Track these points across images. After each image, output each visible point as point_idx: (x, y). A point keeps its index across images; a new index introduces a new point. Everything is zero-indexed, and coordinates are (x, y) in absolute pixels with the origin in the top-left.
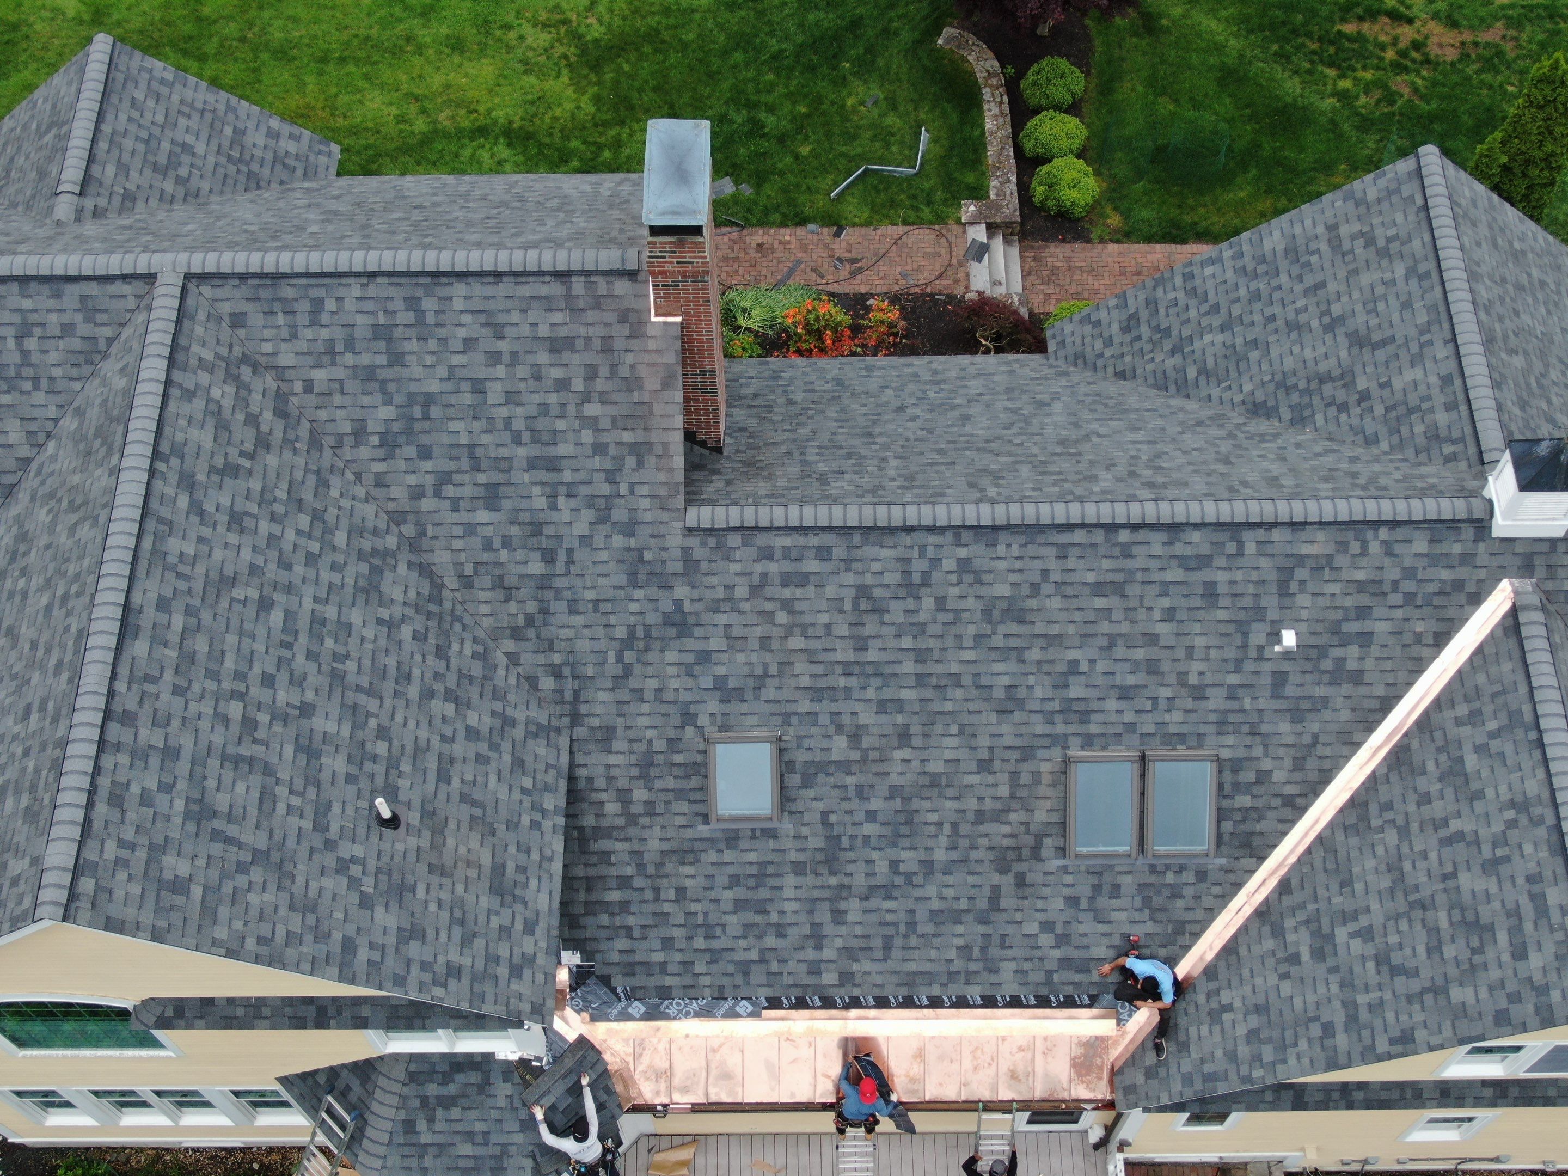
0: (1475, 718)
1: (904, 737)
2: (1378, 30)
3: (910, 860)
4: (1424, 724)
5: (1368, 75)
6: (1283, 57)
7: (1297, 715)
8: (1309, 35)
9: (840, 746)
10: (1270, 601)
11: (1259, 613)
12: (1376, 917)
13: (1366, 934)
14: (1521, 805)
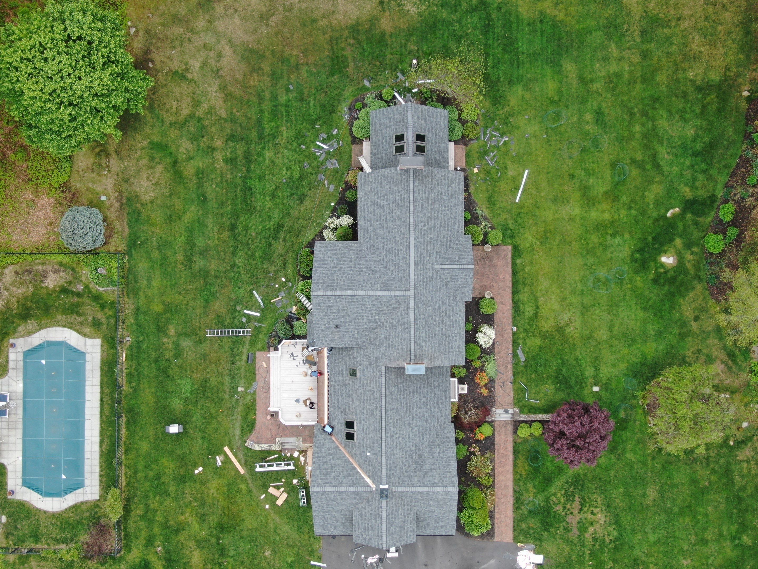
0: (356, 479)
1: (358, 396)
2: (576, 505)
3: (344, 396)
4: (358, 472)
5: (562, 500)
6: (567, 482)
7: (360, 454)
8: (574, 489)
9: (357, 387)
10: (373, 452)
11: (372, 450)
12: (332, 462)
13: (330, 460)
14: (342, 483)
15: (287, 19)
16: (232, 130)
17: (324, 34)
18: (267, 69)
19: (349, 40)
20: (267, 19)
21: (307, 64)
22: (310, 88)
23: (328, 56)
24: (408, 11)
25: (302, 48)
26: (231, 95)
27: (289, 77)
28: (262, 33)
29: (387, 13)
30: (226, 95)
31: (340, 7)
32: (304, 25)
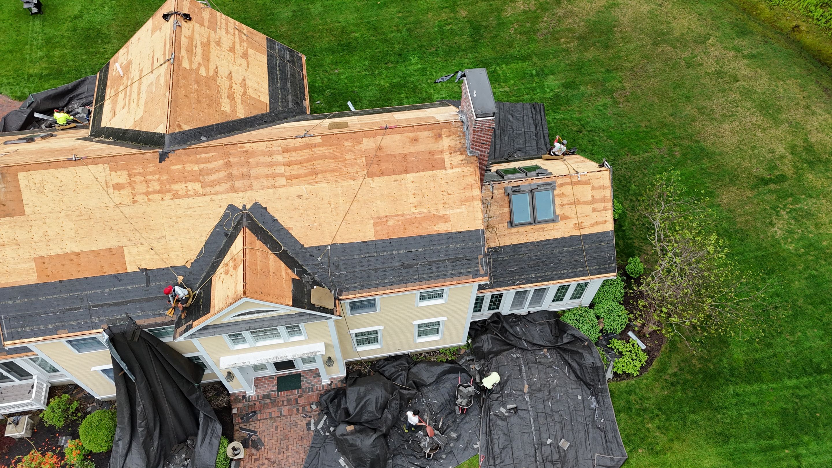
15: (675, 64)
16: (486, 27)
17: (671, 115)
18: (590, 55)
19: (677, 149)
20: (663, 41)
21: (616, 103)
22: (580, 112)
23: (639, 127)
24: (772, 224)
25: (639, 93)
26: (537, 17)
27: (586, 83)
28: (640, 39)
29: (750, 194)
30: (535, 12)
31: (726, 126)
32: (676, 87)
